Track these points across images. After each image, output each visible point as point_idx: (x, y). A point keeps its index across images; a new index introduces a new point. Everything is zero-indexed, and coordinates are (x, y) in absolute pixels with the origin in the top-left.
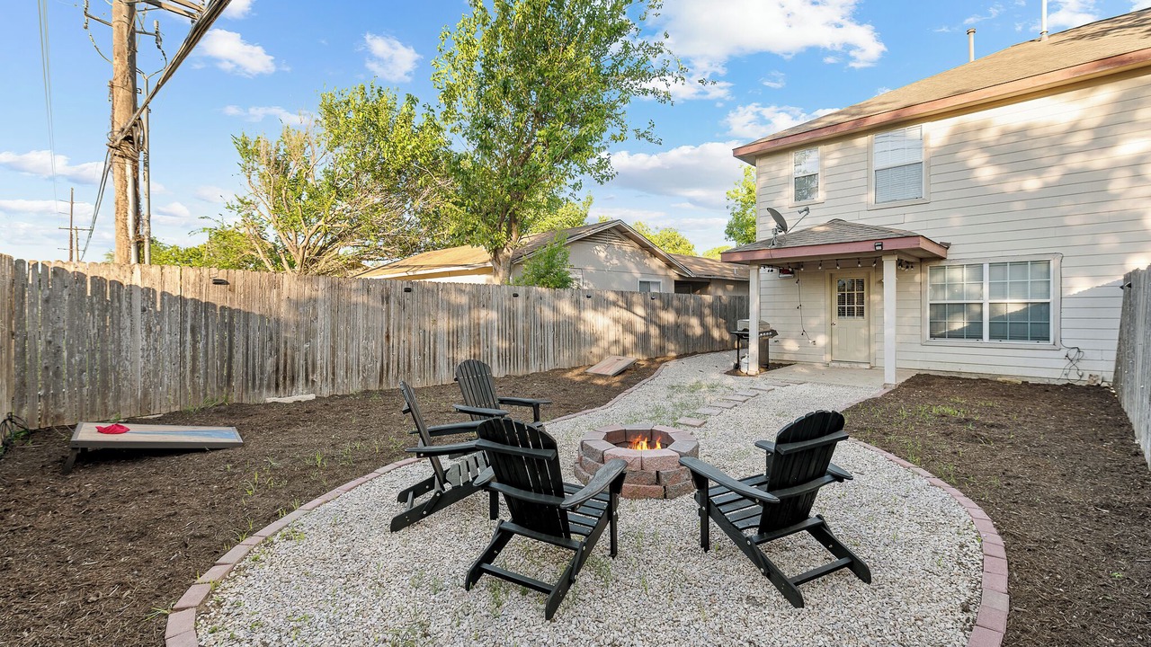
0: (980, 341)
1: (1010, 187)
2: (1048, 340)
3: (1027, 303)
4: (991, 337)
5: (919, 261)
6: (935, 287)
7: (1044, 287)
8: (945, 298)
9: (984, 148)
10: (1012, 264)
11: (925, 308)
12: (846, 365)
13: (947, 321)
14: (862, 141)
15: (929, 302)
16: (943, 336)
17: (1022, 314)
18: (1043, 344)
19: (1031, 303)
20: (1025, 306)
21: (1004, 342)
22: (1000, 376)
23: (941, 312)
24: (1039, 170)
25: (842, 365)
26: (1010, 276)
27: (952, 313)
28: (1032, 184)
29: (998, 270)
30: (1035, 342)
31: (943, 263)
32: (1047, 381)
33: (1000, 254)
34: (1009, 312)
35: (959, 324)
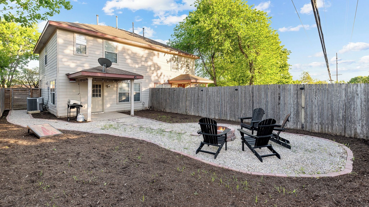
0: (129, 102)
1: (133, 66)
2: (140, 101)
3: (136, 93)
7: (139, 89)
8: (121, 91)
9: (129, 55)
11: (118, 94)
12: (97, 113)
13: (122, 97)
14: (100, 41)
15: (118, 92)
16: (121, 101)
17: (136, 95)
18: (139, 102)
23: (121, 95)
24: (138, 63)
25: (96, 113)
27: (123, 95)
28: (137, 66)
30: (138, 101)
35: (124, 98)
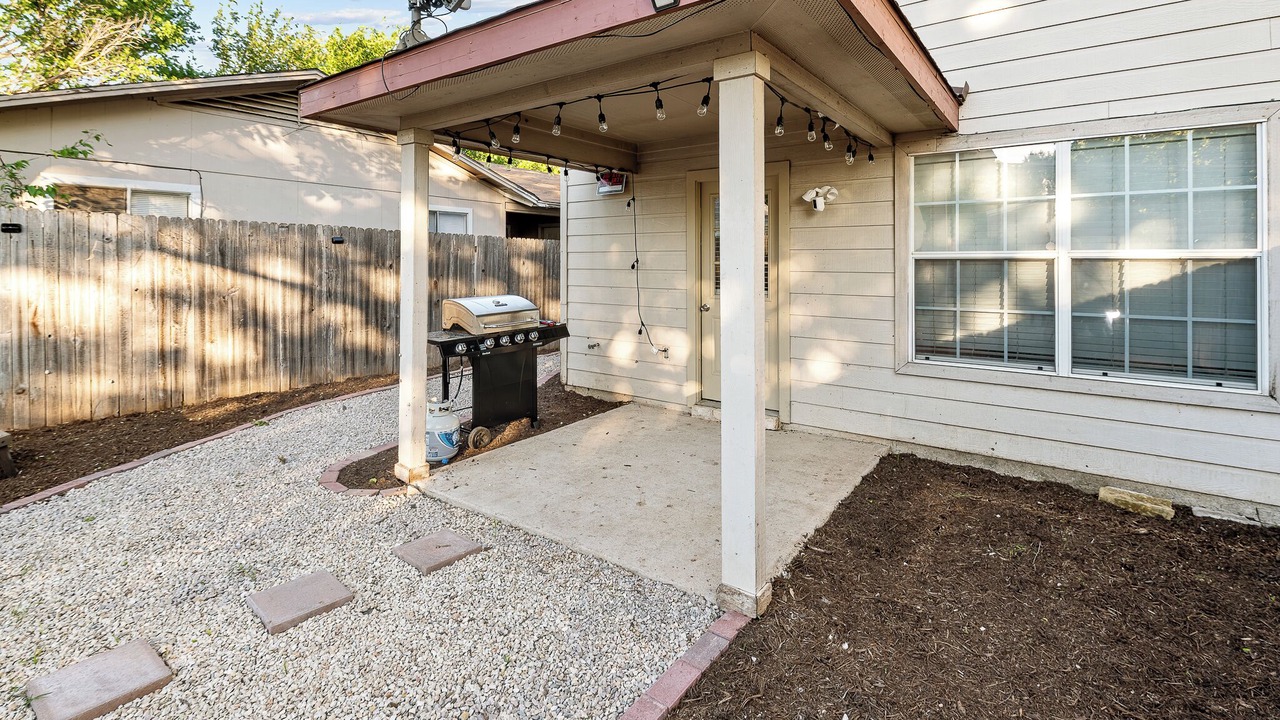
0: (1047, 371)
2: (1254, 379)
3: (1183, 261)
4: (1078, 361)
5: (886, 139)
6: (932, 213)
7: (1235, 208)
8: (953, 240)
10: (1137, 140)
11: (905, 270)
13: (958, 308)
15: (913, 254)
16: (946, 351)
17: (1171, 293)
18: (1234, 392)
19: (1195, 260)
20: (1176, 270)
21: (1114, 377)
22: (1105, 481)
23: (943, 283)
26: (1133, 173)
27: (974, 286)
29: (1097, 161)
30: (1206, 385)
31: (951, 145)
32: (1249, 511)
33: (1102, 111)
34: (1127, 286)
35: (990, 315)
